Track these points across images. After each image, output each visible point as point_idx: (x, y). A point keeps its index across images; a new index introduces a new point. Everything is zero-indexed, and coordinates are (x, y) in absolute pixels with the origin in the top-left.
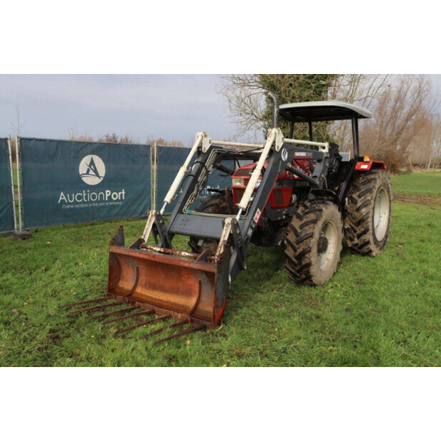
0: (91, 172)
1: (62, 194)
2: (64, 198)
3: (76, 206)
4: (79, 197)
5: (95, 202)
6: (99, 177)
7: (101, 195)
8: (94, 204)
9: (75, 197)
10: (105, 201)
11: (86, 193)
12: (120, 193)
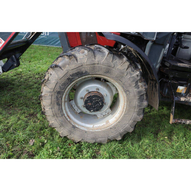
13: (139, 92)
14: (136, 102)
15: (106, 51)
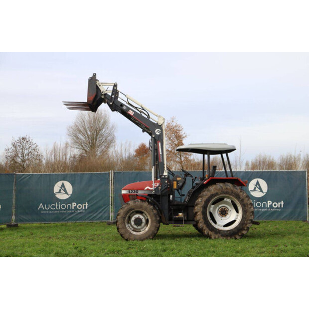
0: (62, 191)
1: (41, 204)
2: (42, 207)
3: (50, 212)
4: (53, 207)
5: (64, 210)
6: (68, 194)
7: (69, 206)
9: (50, 207)
10: (72, 210)
11: (58, 204)
12: (83, 205)
13: (154, 214)
14: (154, 218)
15: (140, 201)
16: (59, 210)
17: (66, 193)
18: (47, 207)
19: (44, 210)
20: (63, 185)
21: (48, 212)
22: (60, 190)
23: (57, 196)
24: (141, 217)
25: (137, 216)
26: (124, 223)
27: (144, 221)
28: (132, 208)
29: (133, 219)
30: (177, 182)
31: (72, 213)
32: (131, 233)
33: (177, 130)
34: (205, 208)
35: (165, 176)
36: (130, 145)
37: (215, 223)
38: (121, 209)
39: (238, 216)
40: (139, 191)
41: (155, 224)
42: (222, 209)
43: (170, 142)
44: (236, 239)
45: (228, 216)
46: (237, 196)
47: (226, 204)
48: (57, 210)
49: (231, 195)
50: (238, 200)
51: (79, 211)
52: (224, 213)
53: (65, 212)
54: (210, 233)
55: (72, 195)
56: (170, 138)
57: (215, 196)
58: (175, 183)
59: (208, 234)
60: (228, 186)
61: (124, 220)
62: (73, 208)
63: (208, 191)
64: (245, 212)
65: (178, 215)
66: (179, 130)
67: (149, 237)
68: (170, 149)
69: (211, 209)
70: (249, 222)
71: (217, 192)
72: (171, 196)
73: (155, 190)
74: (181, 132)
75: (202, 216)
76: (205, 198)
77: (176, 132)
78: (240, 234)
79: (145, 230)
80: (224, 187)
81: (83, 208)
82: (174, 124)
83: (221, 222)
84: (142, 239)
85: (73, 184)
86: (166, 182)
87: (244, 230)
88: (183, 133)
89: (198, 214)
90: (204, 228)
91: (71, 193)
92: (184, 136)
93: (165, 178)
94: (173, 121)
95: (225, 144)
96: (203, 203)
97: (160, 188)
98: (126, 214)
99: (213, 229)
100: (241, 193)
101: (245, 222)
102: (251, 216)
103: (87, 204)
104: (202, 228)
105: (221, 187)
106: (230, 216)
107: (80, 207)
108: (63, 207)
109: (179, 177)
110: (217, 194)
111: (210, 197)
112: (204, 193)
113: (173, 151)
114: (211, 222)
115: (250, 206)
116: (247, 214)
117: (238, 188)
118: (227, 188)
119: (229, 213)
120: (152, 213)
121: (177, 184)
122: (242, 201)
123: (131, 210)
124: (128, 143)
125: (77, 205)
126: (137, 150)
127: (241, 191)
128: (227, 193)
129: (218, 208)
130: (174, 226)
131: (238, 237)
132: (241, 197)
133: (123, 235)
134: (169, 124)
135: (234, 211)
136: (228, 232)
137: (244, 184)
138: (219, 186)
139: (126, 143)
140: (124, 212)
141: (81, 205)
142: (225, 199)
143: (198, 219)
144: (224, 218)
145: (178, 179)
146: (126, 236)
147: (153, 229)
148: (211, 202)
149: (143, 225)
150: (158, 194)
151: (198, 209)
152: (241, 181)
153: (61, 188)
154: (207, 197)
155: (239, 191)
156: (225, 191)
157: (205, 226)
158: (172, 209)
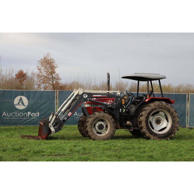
0: (20, 103)
1: (4, 112)
2: (5, 114)
3: (11, 118)
4: (13, 115)
5: (22, 117)
6: (25, 106)
7: (25, 114)
8: (21, 118)
9: (11, 114)
10: (27, 117)
11: (17, 113)
12: (36, 114)
14: (112, 125)
15: (103, 112)
16: (18, 117)
17: (24, 105)
18: (9, 115)
19: (6, 117)
20: (21, 99)
21: (9, 118)
22: (19, 103)
23: (16, 106)
24: (103, 123)
25: (100, 123)
26: (92, 128)
27: (105, 126)
28: (98, 117)
29: (97, 125)
30: (125, 99)
31: (27, 119)
32: (96, 135)
33: (51, 62)
34: (147, 118)
35: (118, 95)
36: (13, 71)
37: (153, 128)
38: (90, 118)
39: (168, 124)
40: (98, 105)
41: (113, 129)
42: (157, 119)
43: (46, 70)
44: (167, 140)
45: (161, 124)
46: (169, 111)
47: (160, 116)
48: (16, 117)
49: (165, 110)
50: (169, 114)
51: (32, 118)
52: (159, 122)
53: (22, 118)
54: (150, 136)
55: (27, 106)
56: (46, 67)
57: (154, 110)
58: (123, 100)
59: (149, 136)
60: (163, 103)
61: (92, 126)
62: (28, 116)
63: (150, 106)
64: (173, 122)
65: (126, 123)
66: (53, 63)
67: (109, 137)
68: (46, 75)
69: (151, 119)
70: (176, 128)
71: (156, 107)
72: (121, 110)
73: (111, 104)
74: (54, 63)
75: (145, 124)
76: (147, 112)
77: (51, 64)
78: (170, 137)
79: (106, 133)
80: (160, 104)
81: (36, 116)
82: (49, 58)
83: (157, 128)
84: (104, 139)
85: (28, 99)
86: (119, 99)
87: (173, 134)
88: (55, 64)
89: (143, 122)
90: (146, 132)
91: (27, 105)
92: (56, 66)
93: (118, 97)
94: (48, 56)
95: (158, 74)
96: (146, 115)
97: (115, 103)
98: (94, 122)
99: (152, 133)
100: (171, 109)
101: (174, 128)
102: (177, 124)
103: (38, 113)
104: (145, 132)
105: (159, 104)
106: (163, 124)
107: (33, 115)
108: (21, 114)
109: (126, 96)
110: (156, 109)
111: (151, 111)
112: (147, 108)
113: (48, 76)
114: (151, 128)
115: (177, 118)
116: (175, 123)
117: (170, 105)
118: (162, 105)
119: (162, 122)
120: (111, 121)
121: (125, 101)
122: (172, 114)
123: (97, 118)
124: (12, 70)
125: (31, 113)
126: (17, 74)
127: (171, 107)
128: (162, 108)
129: (155, 118)
130: (126, 130)
131: (168, 139)
132: (171, 111)
133: (91, 137)
134: (46, 58)
135: (166, 121)
136: (163, 135)
137: (173, 102)
138: (157, 103)
139: (10, 69)
140: (92, 120)
141: (34, 114)
142: (160, 113)
143: (142, 126)
144: (158, 125)
145: (125, 97)
146: (93, 137)
147: (112, 132)
148: (151, 114)
149: (104, 129)
150: (113, 108)
151: (142, 119)
152: (171, 100)
153: (20, 101)
154: (149, 111)
155: (170, 107)
156: (161, 107)
157: (147, 130)
158: (123, 118)
